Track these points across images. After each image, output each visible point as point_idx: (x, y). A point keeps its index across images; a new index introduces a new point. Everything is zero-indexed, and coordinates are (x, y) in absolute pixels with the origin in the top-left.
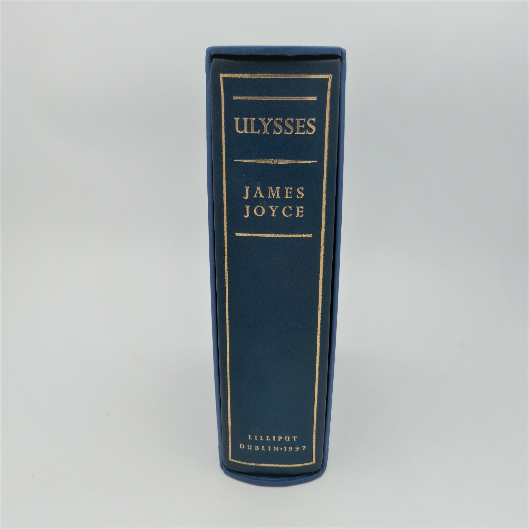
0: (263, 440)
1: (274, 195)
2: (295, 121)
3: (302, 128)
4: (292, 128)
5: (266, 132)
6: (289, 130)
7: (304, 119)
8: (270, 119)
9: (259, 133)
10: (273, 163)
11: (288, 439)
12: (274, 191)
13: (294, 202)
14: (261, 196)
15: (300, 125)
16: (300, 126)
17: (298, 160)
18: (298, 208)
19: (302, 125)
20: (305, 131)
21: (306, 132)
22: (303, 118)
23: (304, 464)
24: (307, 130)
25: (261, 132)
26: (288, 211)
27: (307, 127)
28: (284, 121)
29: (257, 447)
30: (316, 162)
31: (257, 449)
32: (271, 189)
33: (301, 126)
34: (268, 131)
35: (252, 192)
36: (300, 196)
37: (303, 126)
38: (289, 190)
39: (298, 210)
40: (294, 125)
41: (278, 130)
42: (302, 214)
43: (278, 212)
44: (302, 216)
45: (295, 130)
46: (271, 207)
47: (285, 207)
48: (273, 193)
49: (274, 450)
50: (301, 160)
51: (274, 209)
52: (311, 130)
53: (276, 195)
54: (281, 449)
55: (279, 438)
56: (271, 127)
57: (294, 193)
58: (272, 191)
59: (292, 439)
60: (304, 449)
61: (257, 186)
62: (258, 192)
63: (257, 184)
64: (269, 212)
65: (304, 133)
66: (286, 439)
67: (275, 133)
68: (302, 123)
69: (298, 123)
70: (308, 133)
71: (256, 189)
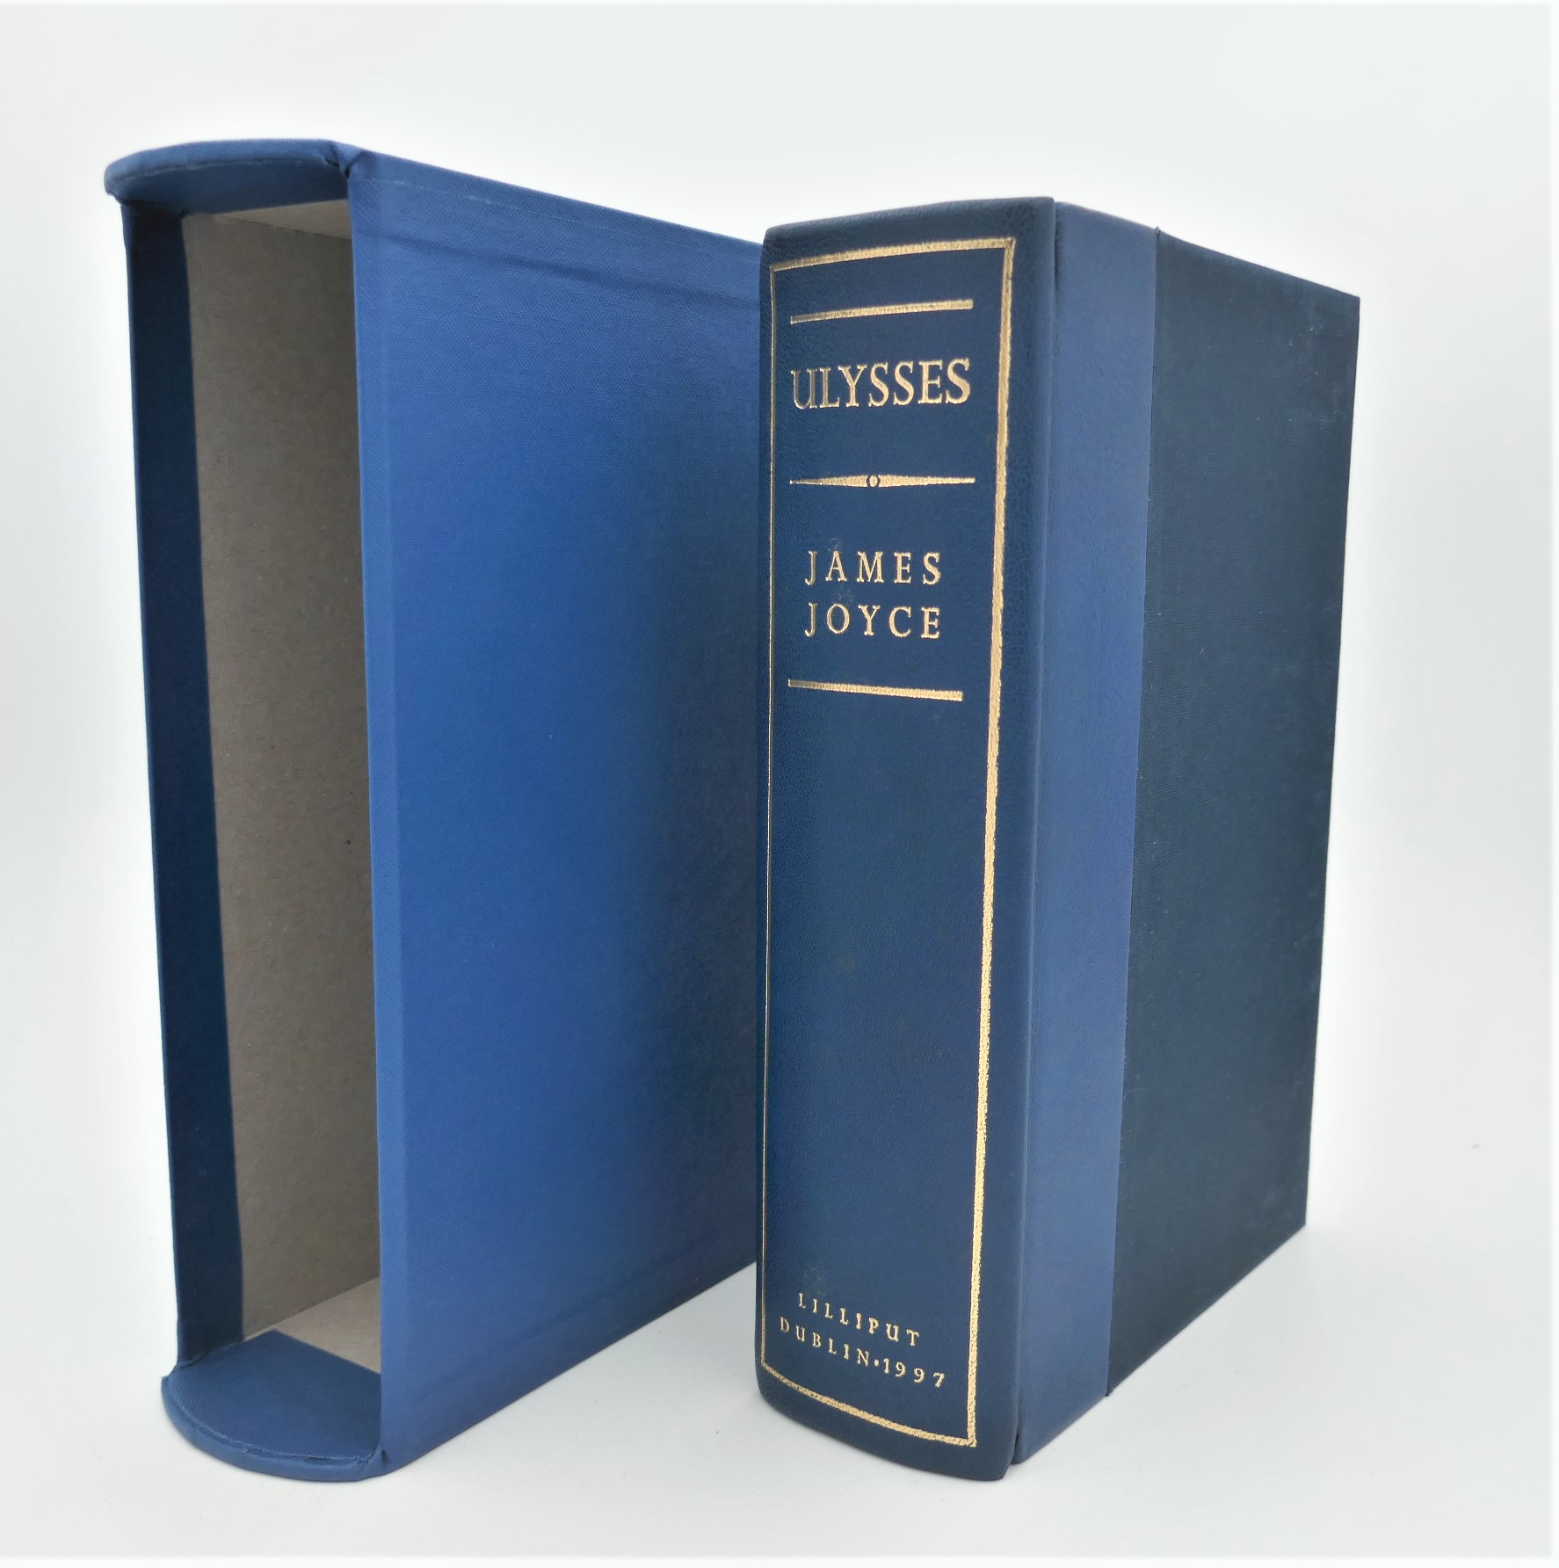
0: (831, 1317)
1: (870, 575)
2: (918, 369)
3: (935, 385)
4: (910, 389)
5: (853, 403)
6: (903, 394)
7: (939, 363)
8: (861, 368)
9: (837, 405)
10: (869, 485)
11: (893, 1333)
12: (870, 560)
13: (917, 594)
14: (842, 578)
15: (930, 378)
16: (930, 382)
17: (925, 476)
18: (927, 611)
19: (935, 378)
20: (941, 395)
21: (944, 398)
22: (937, 358)
23: (939, 1438)
24: (947, 392)
25: (842, 404)
26: (902, 622)
27: (947, 385)
28: (892, 369)
29: (817, 1338)
30: (971, 481)
31: (817, 1344)
32: (863, 556)
33: (933, 382)
34: (857, 401)
35: (823, 563)
36: (931, 577)
37: (937, 382)
38: (905, 561)
39: (927, 617)
40: (915, 378)
41: (879, 396)
42: (937, 630)
43: (881, 622)
44: (936, 636)
45: (918, 394)
46: (864, 609)
47: (896, 610)
48: (867, 569)
49: (859, 1362)
50: (933, 476)
51: (871, 615)
52: (957, 392)
53: (874, 575)
54: (877, 1363)
55: (872, 1325)
56: (865, 388)
57: (917, 569)
58: (866, 564)
59: (904, 1338)
60: (938, 1385)
61: (833, 550)
62: (836, 565)
63: (834, 543)
64: (858, 620)
65: (938, 401)
66: (888, 1331)
67: (872, 402)
68: (934, 372)
69: (925, 375)
70: (949, 399)
71: (832, 555)
